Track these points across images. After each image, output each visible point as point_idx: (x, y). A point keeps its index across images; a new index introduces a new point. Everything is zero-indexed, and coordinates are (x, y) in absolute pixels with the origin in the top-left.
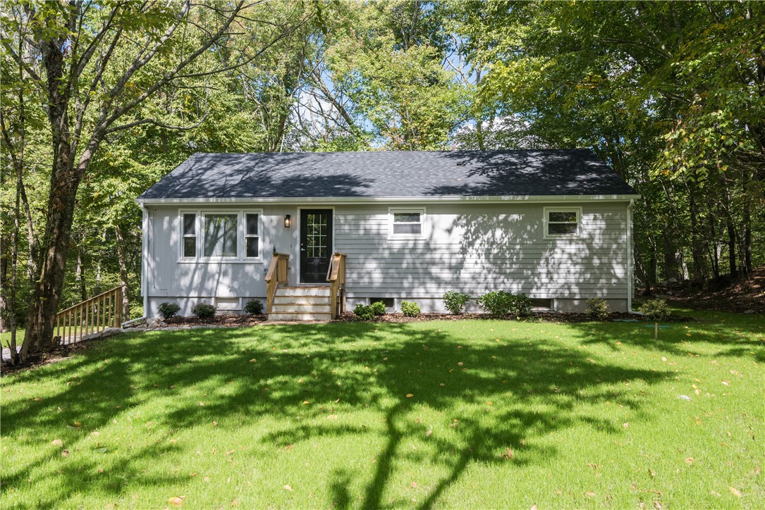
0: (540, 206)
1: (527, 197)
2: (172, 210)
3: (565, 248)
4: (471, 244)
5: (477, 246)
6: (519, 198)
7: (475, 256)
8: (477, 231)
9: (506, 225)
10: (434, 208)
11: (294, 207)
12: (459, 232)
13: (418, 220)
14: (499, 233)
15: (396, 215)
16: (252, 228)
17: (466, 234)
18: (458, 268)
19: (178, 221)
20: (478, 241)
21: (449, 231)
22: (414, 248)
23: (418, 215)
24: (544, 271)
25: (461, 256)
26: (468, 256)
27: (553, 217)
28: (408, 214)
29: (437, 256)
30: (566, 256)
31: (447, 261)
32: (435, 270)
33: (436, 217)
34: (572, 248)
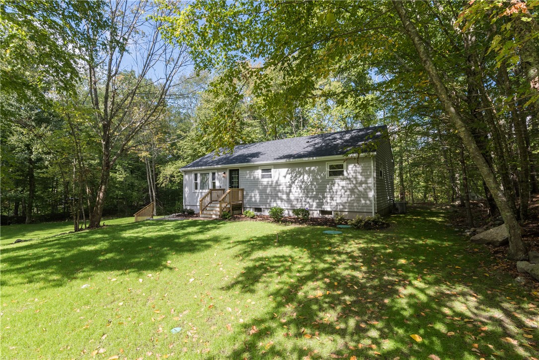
0: (324, 162)
1: (315, 158)
2: (191, 172)
3: (339, 184)
4: (294, 182)
5: (296, 183)
6: (311, 158)
7: (295, 188)
8: (296, 176)
9: (309, 173)
10: (277, 166)
11: (226, 169)
12: (289, 176)
13: (271, 172)
14: (306, 176)
15: (262, 170)
16: (214, 179)
17: (291, 178)
18: (288, 194)
19: (193, 175)
20: (297, 181)
21: (285, 177)
22: (271, 185)
23: (271, 169)
24: (329, 196)
25: (289, 189)
26: (292, 189)
27: (331, 167)
28: (267, 169)
29: (281, 188)
30: (340, 188)
31: (285, 191)
32: (280, 195)
33: (280, 170)
34: (343, 183)
